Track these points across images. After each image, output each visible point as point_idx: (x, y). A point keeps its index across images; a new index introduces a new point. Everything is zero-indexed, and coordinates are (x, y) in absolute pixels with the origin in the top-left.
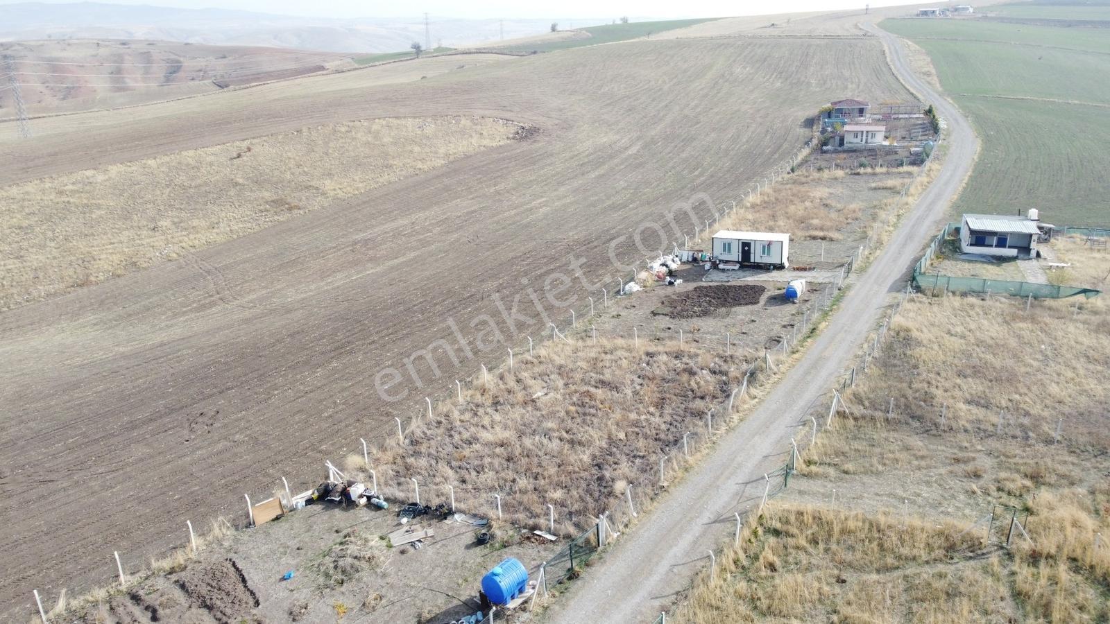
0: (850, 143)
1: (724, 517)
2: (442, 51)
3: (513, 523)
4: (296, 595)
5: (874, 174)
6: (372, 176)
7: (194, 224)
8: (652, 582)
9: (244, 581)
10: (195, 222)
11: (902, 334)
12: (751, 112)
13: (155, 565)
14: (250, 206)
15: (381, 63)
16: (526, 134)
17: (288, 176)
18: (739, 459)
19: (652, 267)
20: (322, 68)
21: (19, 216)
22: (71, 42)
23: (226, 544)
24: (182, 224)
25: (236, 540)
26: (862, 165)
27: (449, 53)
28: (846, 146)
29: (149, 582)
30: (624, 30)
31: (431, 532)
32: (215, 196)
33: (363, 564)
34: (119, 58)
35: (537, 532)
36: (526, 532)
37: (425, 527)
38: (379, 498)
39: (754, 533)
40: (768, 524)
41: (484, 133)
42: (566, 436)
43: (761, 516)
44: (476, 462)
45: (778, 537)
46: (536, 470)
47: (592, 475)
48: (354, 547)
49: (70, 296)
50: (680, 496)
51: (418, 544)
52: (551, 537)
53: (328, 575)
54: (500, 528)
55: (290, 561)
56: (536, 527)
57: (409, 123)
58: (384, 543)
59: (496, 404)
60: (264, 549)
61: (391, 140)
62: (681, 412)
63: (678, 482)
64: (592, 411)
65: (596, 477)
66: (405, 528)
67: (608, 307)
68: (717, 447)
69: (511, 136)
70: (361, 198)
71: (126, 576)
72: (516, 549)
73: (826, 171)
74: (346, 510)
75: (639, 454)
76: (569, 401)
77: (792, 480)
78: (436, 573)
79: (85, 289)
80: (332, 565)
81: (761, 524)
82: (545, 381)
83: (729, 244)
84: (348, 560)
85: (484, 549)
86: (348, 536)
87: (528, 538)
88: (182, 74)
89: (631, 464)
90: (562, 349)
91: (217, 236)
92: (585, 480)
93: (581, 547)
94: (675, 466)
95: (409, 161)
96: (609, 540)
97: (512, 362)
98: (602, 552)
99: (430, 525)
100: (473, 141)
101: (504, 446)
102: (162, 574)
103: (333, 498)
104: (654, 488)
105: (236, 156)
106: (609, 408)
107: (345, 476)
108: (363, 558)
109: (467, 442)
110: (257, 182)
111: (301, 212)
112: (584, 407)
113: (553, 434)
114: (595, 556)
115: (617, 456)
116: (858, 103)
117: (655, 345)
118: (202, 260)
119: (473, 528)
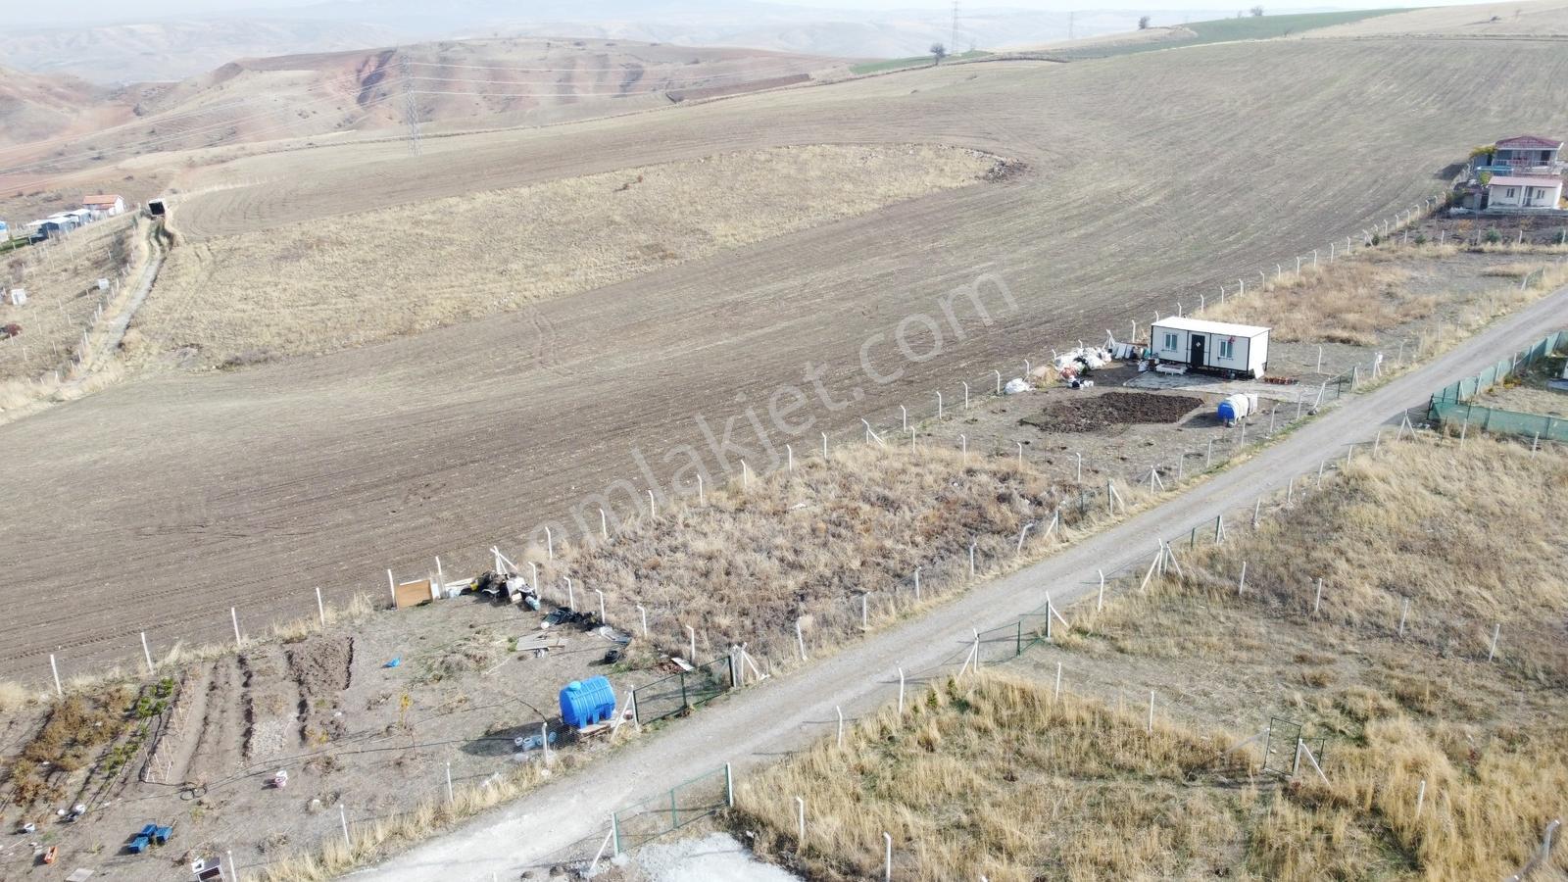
0: (1500, 204)
1: (916, 677)
2: (975, 56)
3: (656, 646)
4: (388, 683)
5: (1506, 254)
6: (778, 220)
8: (765, 737)
9: (350, 662)
11: (1352, 482)
12: (1364, 151)
13: (277, 631)
14: (618, 251)
15: (886, 71)
16: (1007, 172)
17: (676, 216)
18: (987, 612)
19: (1059, 361)
20: (806, 77)
21: (366, 248)
22: (518, 41)
23: (357, 622)
25: (370, 621)
26: (1492, 239)
27: (983, 58)
28: (1491, 208)
29: (263, 648)
30: (1259, 25)
31: (563, 641)
32: (583, 236)
33: (471, 664)
34: (571, 62)
35: (674, 659)
36: (665, 659)
37: (561, 635)
38: (536, 598)
39: (932, 701)
40: (959, 694)
41: (947, 169)
42: (790, 557)
43: (950, 683)
44: (667, 573)
45: (962, 712)
46: (726, 591)
47: (787, 605)
48: (473, 644)
49: (388, 344)
50: (874, 645)
51: (543, 652)
52: (687, 667)
53: (430, 669)
54: (637, 648)
55: (405, 649)
56: (678, 654)
57: (851, 152)
58: (509, 645)
59: (740, 510)
60: (389, 633)
61: (819, 173)
62: (956, 546)
63: (884, 629)
64: (843, 532)
65: (790, 608)
66: (541, 633)
67: (969, 409)
68: (967, 594)
69: (981, 174)
70: (754, 247)
71: (246, 639)
72: (640, 674)
73: (1430, 245)
74: (495, 605)
75: (863, 589)
76: (826, 517)
77: (1038, 648)
78: (540, 686)
79: (407, 338)
80: (441, 659)
81: (950, 693)
82: (818, 491)
83: (1175, 337)
84: (458, 657)
85: (606, 669)
86: (478, 633)
87: (662, 665)
88: (641, 82)
89: (845, 600)
90: (866, 454)
91: (567, 286)
92: (774, 609)
93: (714, 684)
94: (892, 608)
95: (832, 202)
96: (750, 680)
97: (792, 463)
98: (734, 693)
99: (569, 634)
100: (928, 180)
101: (710, 558)
102: (280, 641)
103: (489, 591)
104: (849, 632)
105: (621, 186)
106: (867, 530)
107: (515, 569)
108: (475, 657)
109: (675, 550)
110: (638, 222)
111: (676, 262)
112: (838, 526)
113: (777, 553)
114: (724, 696)
115: (833, 588)
116: (1541, 142)
117: (990, 462)
118: (542, 314)
119: (610, 645)
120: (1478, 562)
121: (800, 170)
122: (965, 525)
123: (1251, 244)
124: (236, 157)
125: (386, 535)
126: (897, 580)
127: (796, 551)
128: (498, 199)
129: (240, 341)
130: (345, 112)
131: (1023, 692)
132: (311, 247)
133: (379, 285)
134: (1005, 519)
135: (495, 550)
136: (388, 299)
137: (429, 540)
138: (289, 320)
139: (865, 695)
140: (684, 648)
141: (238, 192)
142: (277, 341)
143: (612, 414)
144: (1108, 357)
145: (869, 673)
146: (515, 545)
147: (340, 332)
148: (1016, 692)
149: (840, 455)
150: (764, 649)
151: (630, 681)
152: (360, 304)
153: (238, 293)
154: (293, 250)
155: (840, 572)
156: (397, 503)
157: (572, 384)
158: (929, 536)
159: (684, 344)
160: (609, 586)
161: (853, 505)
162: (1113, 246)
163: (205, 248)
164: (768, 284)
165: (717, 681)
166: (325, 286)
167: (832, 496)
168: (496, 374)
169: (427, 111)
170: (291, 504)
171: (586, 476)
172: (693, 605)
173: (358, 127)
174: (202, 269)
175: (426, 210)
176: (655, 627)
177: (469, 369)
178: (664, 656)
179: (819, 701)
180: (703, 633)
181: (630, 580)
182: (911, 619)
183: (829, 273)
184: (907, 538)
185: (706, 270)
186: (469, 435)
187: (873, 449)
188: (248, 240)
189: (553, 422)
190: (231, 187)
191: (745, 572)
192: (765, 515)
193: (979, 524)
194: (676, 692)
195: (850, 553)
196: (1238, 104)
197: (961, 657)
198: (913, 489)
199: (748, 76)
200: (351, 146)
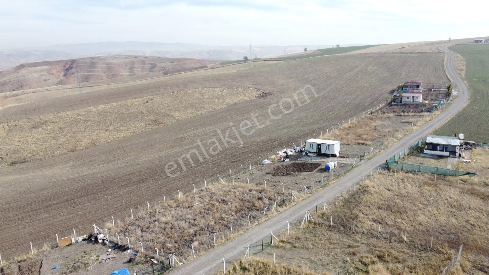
0: (406, 101)
1: (229, 261)
2: (256, 60)
3: (146, 255)
5: (408, 116)
6: (195, 111)
7: (122, 129)
9: (41, 268)
10: (122, 128)
11: (364, 188)
12: (368, 86)
13: (16, 258)
14: (144, 122)
15: (230, 64)
16: (264, 95)
17: (163, 111)
18: (253, 237)
19: (279, 153)
20: (206, 67)
21: (61, 124)
22: (116, 57)
23: (45, 253)
24: (117, 129)
25: (50, 252)
26: (404, 112)
27: (259, 60)
28: (403, 102)
29: (10, 265)
30: (338, 50)
31: (115, 256)
32: (133, 118)
33: (83, 266)
34: (133, 63)
35: (152, 260)
36: (148, 259)
37: (115, 254)
38: (107, 241)
39: (235, 269)
40: (243, 265)
41: (247, 94)
42: (192, 222)
43: (241, 262)
44: (152, 229)
45: (244, 271)
46: (170, 235)
47: (190, 238)
48: (84, 259)
49: (67, 155)
50: (217, 251)
51: (108, 260)
52: (156, 262)
53: (68, 269)
54: (140, 256)
55: (61, 262)
56: (153, 258)
57: (218, 90)
58: (96, 258)
59: (177, 206)
60: (56, 256)
61: (208, 97)
62: (245, 215)
63: (221, 244)
64: (210, 212)
65: (191, 239)
66: (108, 253)
67: (251, 169)
68: (247, 231)
69: (257, 96)
70: (188, 120)
71: (4, 262)
72: (140, 266)
73: (386, 114)
74: (93, 244)
75: (215, 231)
76: (205, 208)
77: (269, 248)
78: (106, 272)
79: (74, 153)
80: (72, 265)
81: (240, 265)
82: (202, 199)
83: (312, 145)
84: (78, 264)
85: (129, 265)
86: (86, 254)
87: (147, 262)
88: (156, 69)
89: (209, 235)
90: (218, 186)
91: (127, 134)
92: (186, 240)
93: (164, 267)
94: (223, 237)
95: (212, 105)
96: (176, 265)
97: (195, 190)
98: (171, 270)
99: (118, 253)
100: (241, 98)
101: (166, 223)
102: (17, 262)
103: (92, 239)
104: (209, 246)
105: (146, 102)
106: (217, 211)
107: (101, 231)
108: (84, 263)
109: (155, 221)
110: (151, 113)
111: (163, 125)
112: (208, 210)
113: (188, 221)
114: (167, 271)
115: (205, 232)
116: (416, 83)
117: (256, 187)
118: (119, 143)
119: (131, 256)
120: (401, 212)
121: (202, 96)
122: (248, 208)
123: (337, 115)
124: (21, 95)
125: (59, 221)
126: (226, 228)
127: (194, 220)
128: (106, 107)
129: (17, 156)
130: (60, 79)
131: (263, 263)
132: (43, 124)
133: (65, 135)
134: (260, 205)
135: (94, 225)
136: (68, 140)
137: (74, 222)
138: (34, 148)
139: (214, 268)
140: (155, 255)
141: (19, 106)
142: (30, 155)
143: (139, 176)
144: (294, 151)
145: (215, 260)
146: (101, 223)
147: (51, 151)
148: (261, 264)
149: (210, 186)
150: (182, 254)
151: (136, 268)
152: (58, 142)
153: (17, 139)
154: (37, 125)
155: (208, 226)
156: (64, 210)
157: (127, 166)
158: (236, 212)
159: (165, 151)
160: (132, 235)
161: (213, 203)
162: (296, 117)
163: (6, 125)
164: (192, 131)
165: (165, 266)
166: (47, 136)
167: (207, 200)
168: (103, 164)
169: (86, 79)
170: (27, 212)
171: (128, 197)
172: (160, 240)
173: (64, 84)
174: (5, 132)
175: (82, 111)
176: (146, 249)
177: (94, 162)
178: (149, 259)
179: (198, 271)
180: (162, 250)
181: (139, 232)
182: (229, 241)
183: (211, 127)
184: (230, 213)
185: (172, 127)
186: (91, 185)
187: (221, 184)
188: (21, 122)
189: (119, 179)
190: (17, 105)
191: (177, 228)
192: (185, 208)
193: (253, 207)
194: (152, 271)
195: (211, 219)
196: (332, 73)
197: (244, 252)
198: (232, 197)
199: (189, 66)
200: (61, 90)
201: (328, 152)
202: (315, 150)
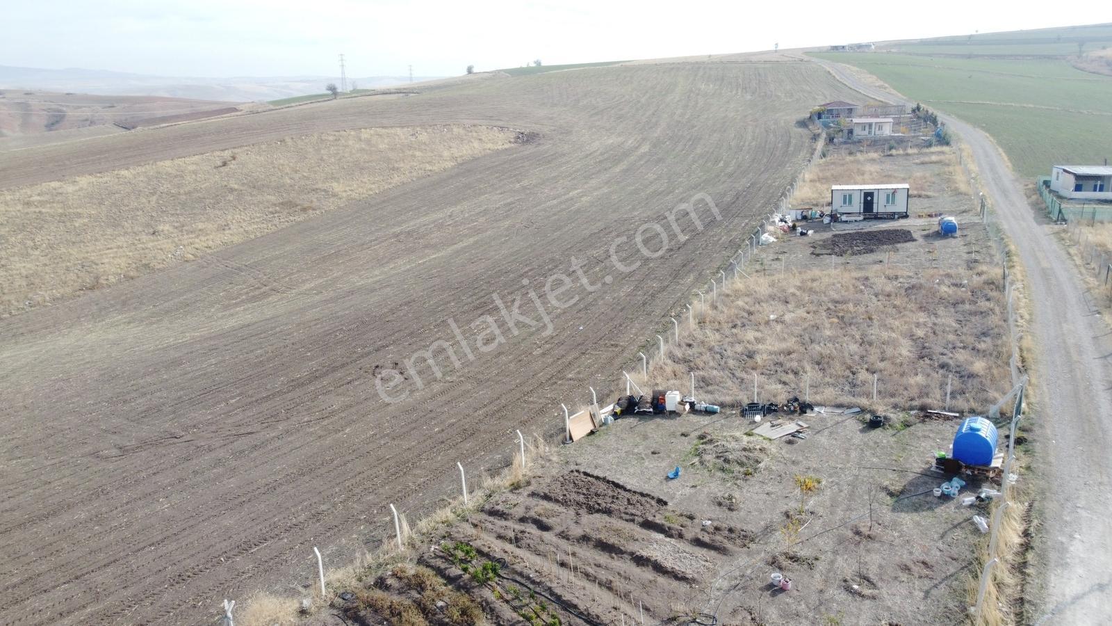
0: (859, 135)
10: (200, 226)
14: (256, 209)
15: (297, 104)
16: (527, 138)
24: (185, 228)
28: (856, 137)
56: (925, 408)
61: (387, 146)
67: (757, 254)
69: (511, 140)
83: (850, 196)
87: (927, 417)
108: (754, 449)
178: (913, 412)
201: (890, 209)
202: (857, 205)
